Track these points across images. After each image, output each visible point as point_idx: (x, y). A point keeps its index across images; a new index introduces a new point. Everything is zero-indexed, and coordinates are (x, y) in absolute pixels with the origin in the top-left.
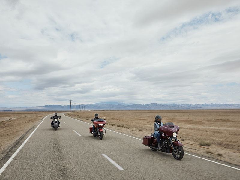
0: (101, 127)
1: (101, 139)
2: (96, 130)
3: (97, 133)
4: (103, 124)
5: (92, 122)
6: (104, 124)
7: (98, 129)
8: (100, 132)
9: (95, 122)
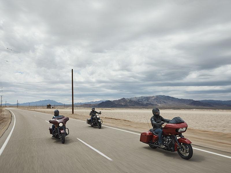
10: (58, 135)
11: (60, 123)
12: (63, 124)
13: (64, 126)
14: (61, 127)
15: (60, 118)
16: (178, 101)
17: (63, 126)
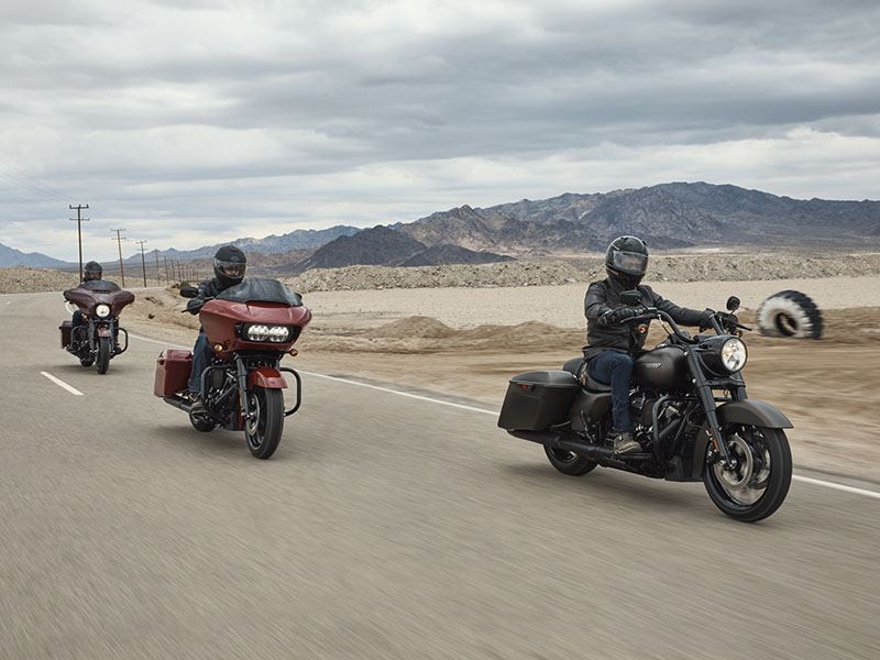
0: (268, 354)
1: (267, 446)
2: (218, 376)
3: (232, 403)
4: (283, 331)
5: (193, 310)
6: (295, 330)
7: (242, 370)
8: (255, 390)
9: (215, 304)
10: (88, 345)
11: (100, 304)
12: (111, 310)
13: (113, 315)
14: (102, 319)
15: (103, 287)
16: (796, 216)
17: (109, 317)
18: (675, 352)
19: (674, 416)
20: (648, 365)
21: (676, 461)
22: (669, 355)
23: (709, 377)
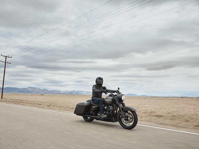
18: (111, 98)
19: (112, 110)
20: (106, 101)
21: (113, 118)
22: (110, 98)
23: (119, 102)
